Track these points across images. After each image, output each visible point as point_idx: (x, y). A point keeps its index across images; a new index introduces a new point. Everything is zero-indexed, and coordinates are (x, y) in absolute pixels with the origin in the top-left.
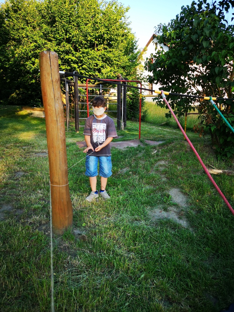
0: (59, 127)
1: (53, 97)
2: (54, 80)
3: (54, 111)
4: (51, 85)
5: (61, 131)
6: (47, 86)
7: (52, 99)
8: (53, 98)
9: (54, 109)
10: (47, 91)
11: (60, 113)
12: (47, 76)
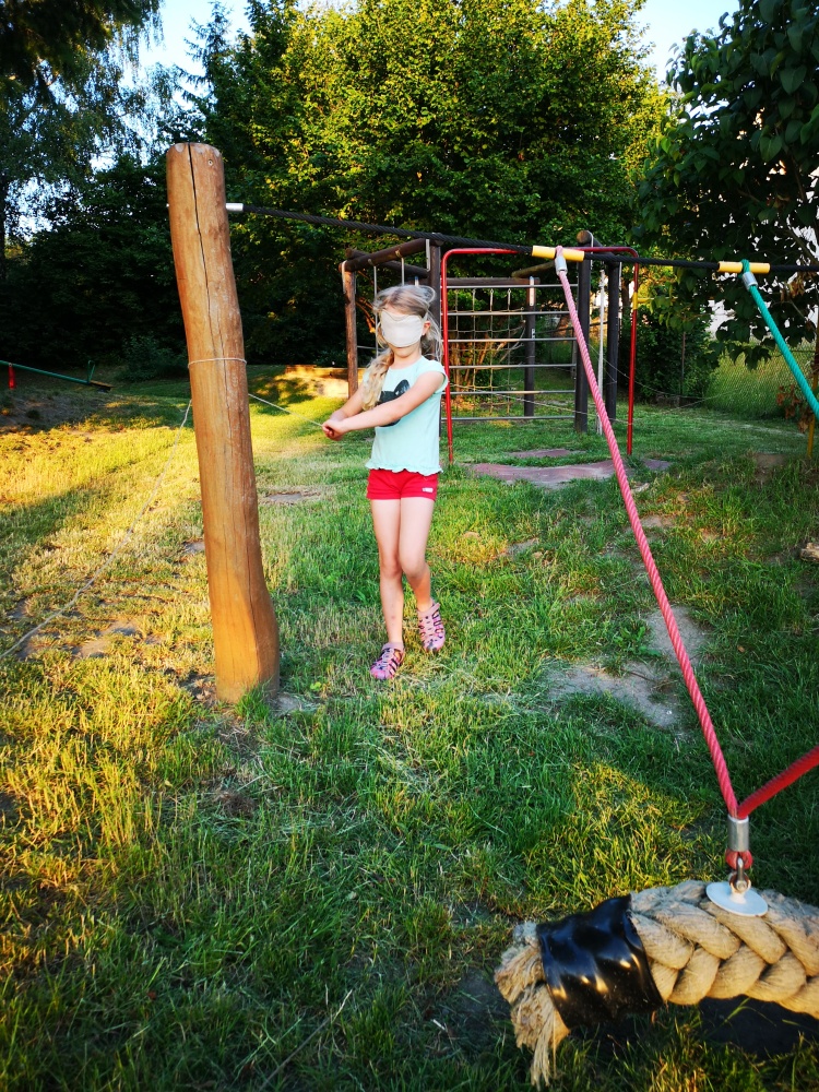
0: (222, 372)
1: (202, 280)
2: (205, 231)
3: (207, 325)
4: (196, 246)
5: (229, 384)
6: (186, 249)
7: (200, 287)
8: (204, 284)
9: (206, 318)
10: (185, 264)
11: (224, 330)
12: (184, 219)
